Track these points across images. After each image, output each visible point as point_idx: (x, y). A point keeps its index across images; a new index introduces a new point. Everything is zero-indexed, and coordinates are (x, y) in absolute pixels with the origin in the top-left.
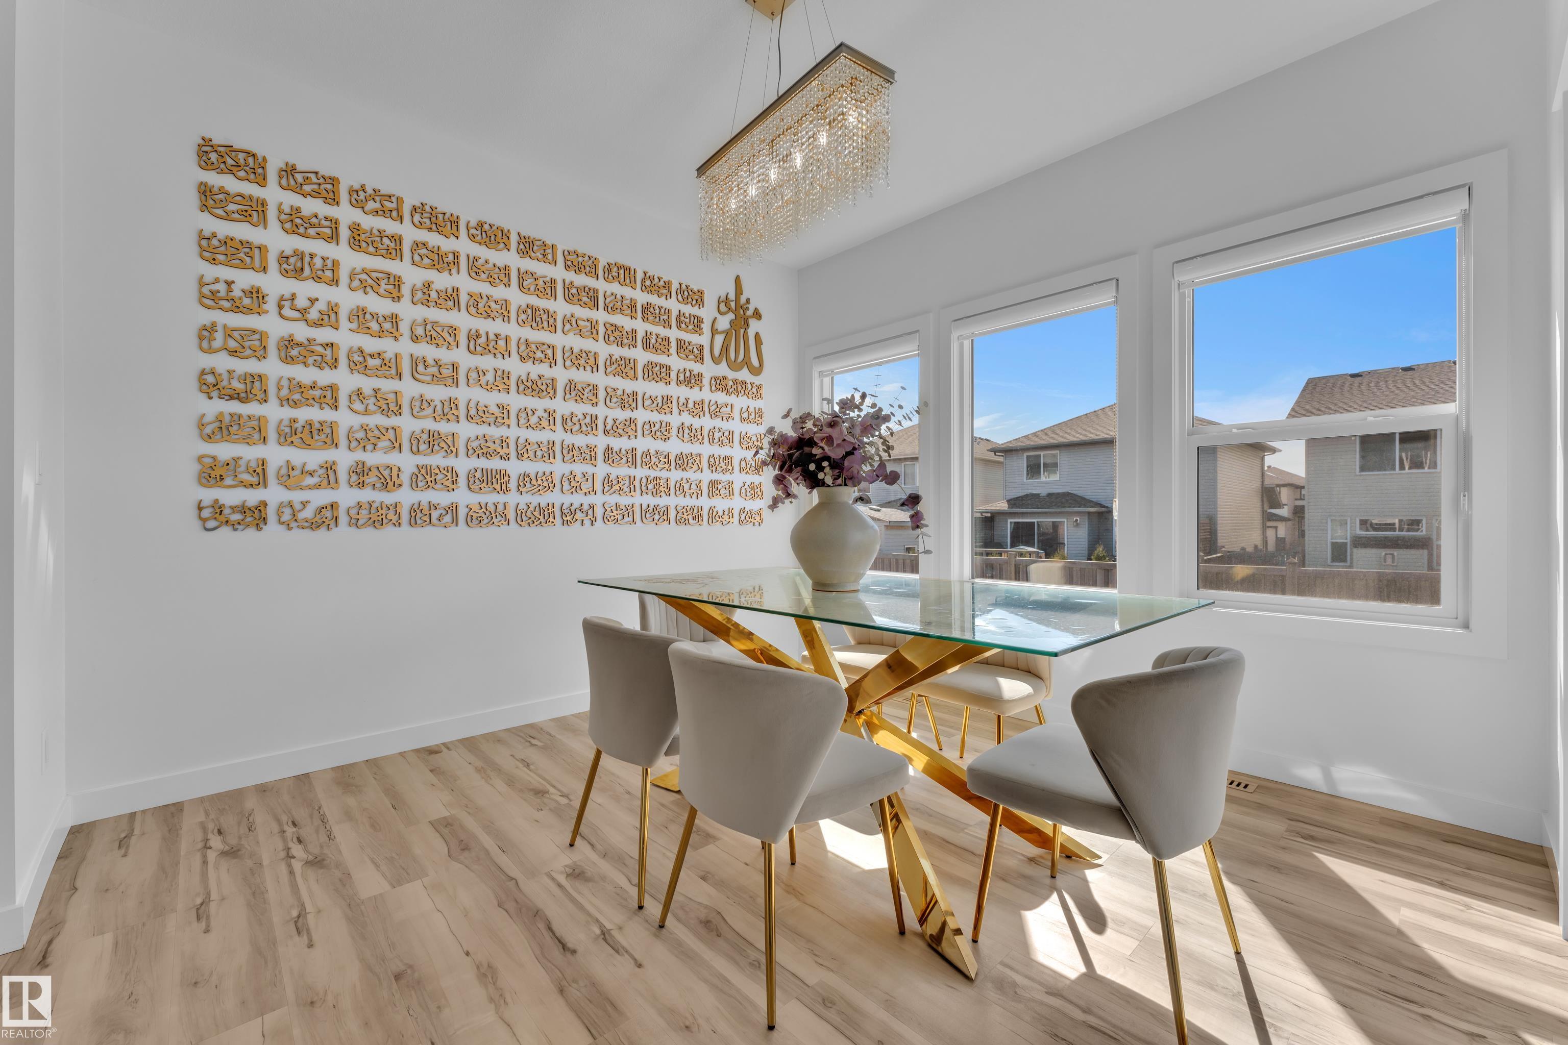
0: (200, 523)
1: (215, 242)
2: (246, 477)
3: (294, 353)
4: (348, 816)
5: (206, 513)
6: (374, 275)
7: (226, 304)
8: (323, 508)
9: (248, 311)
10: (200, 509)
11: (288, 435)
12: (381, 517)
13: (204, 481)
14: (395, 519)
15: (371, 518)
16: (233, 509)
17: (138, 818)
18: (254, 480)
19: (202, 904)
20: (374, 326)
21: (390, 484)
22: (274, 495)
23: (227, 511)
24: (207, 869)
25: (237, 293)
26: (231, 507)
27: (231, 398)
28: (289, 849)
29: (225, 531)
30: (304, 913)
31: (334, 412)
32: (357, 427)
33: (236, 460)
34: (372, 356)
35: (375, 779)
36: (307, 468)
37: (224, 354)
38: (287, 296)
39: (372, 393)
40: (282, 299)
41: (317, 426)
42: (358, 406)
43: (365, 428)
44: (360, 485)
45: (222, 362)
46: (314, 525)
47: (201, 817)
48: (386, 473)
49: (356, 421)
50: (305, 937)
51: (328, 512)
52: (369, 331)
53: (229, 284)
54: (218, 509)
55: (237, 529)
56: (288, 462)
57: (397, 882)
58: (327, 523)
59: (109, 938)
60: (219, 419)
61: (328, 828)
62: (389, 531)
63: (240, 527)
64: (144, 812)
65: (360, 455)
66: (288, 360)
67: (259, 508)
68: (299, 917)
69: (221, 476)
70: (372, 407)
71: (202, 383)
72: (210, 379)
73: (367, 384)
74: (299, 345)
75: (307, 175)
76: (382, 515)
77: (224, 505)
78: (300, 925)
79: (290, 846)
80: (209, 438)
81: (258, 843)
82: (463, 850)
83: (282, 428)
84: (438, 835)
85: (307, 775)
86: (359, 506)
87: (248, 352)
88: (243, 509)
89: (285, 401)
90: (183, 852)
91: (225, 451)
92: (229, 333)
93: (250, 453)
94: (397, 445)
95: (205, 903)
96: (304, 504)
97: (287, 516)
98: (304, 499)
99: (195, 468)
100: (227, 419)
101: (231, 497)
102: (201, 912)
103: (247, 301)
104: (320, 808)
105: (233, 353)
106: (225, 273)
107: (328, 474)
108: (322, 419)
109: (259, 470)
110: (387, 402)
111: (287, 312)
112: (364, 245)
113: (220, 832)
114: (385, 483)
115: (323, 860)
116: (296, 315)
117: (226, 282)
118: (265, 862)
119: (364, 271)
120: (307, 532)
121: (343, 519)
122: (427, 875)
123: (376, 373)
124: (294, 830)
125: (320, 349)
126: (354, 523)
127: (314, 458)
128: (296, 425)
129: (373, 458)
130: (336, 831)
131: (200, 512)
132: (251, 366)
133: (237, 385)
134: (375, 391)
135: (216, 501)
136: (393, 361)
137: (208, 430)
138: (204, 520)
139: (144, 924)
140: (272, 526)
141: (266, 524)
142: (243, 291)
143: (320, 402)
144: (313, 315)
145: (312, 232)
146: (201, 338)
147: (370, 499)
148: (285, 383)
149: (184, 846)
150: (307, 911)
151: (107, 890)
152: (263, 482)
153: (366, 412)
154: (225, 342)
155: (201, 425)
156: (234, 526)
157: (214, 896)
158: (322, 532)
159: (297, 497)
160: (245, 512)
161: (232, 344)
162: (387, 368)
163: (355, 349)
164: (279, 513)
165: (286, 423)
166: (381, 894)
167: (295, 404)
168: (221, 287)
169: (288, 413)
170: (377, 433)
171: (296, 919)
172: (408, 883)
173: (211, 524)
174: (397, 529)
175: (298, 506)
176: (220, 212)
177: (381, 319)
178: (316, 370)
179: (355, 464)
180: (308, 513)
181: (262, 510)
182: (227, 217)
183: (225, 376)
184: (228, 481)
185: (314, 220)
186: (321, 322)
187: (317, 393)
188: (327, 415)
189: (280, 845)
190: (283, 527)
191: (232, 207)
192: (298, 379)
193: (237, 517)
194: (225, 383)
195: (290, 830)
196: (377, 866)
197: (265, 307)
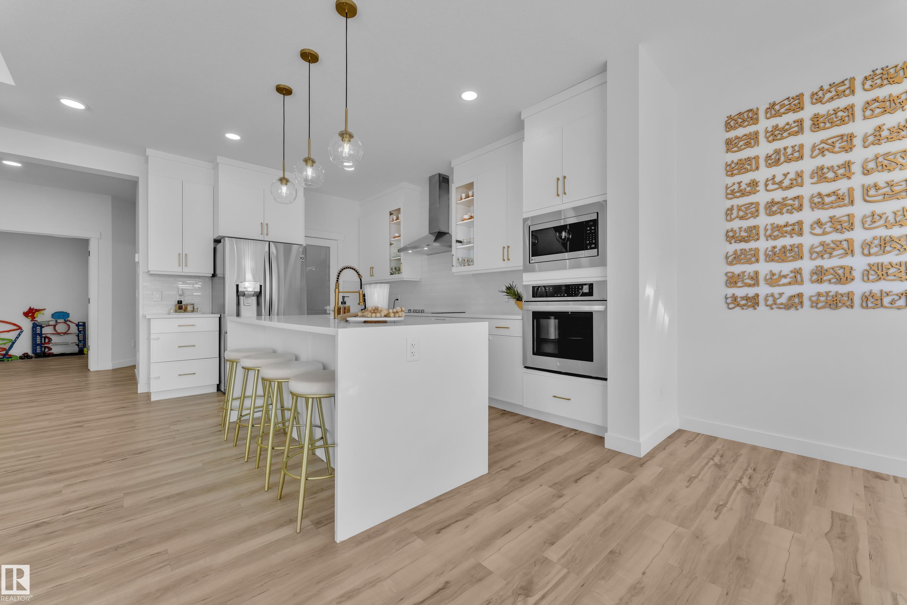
0: (726, 305)
1: (733, 165)
2: (748, 281)
3: (774, 209)
4: (785, 481)
5: (729, 301)
6: (830, 141)
7: (738, 194)
8: (792, 297)
9: (750, 193)
10: (726, 298)
11: (771, 256)
12: (835, 302)
13: (728, 285)
14: (849, 303)
15: (827, 302)
16: (742, 298)
17: (700, 436)
18: (752, 282)
19: (693, 477)
20: (831, 175)
21: (844, 279)
22: (763, 290)
23: (739, 299)
24: (705, 467)
25: (743, 186)
26: (741, 297)
27: (741, 241)
28: (742, 478)
29: (738, 309)
30: (725, 505)
31: (800, 238)
32: (816, 244)
33: (744, 272)
34: (828, 195)
35: (819, 472)
36: (782, 274)
37: (737, 219)
38: (770, 177)
39: (829, 219)
40: (767, 180)
41: (789, 248)
42: (818, 231)
43: (822, 244)
44: (819, 281)
45: (736, 224)
46: (788, 306)
47: (720, 447)
48: (840, 272)
49: (816, 240)
50: (716, 514)
51: (795, 299)
52: (826, 180)
53: (739, 183)
54: (735, 298)
55: (744, 308)
56: (771, 271)
57: (780, 524)
58: (795, 305)
59: (661, 469)
60: (735, 252)
61: (769, 480)
62: (844, 311)
63: (745, 308)
64: (703, 435)
65: (819, 262)
66: (771, 214)
67: (754, 297)
68: (721, 505)
69: (735, 281)
70: (828, 229)
71: (727, 236)
72: (731, 234)
73: (824, 215)
74: (778, 203)
75: (781, 103)
76: (836, 300)
77: (737, 296)
78: (719, 509)
79: (744, 477)
80: (731, 264)
81: (732, 468)
82: (840, 538)
83: (767, 253)
84: (831, 520)
85: (781, 452)
86: (819, 294)
87: (749, 215)
88: (746, 298)
89: (768, 237)
90: (703, 456)
91: (737, 269)
92: (739, 208)
93: (750, 269)
94: (850, 251)
95: (695, 478)
96: (781, 294)
97: (770, 302)
98: (781, 292)
99: (725, 278)
100: (739, 252)
101: (741, 292)
102: (691, 480)
103: (748, 189)
104: (773, 469)
105: (741, 218)
106: (737, 179)
107: (795, 276)
108: (792, 243)
109: (754, 277)
110: (841, 223)
111: (771, 187)
112: (822, 125)
113: (722, 456)
114: (839, 279)
115: (753, 492)
116: (776, 186)
117: (738, 183)
118: (728, 477)
119: (822, 142)
120: (783, 311)
121: (807, 303)
122: (800, 533)
123: (832, 205)
124: (752, 472)
125: (790, 202)
126: (815, 305)
127: (786, 268)
128: (776, 250)
129: (827, 263)
130: (772, 484)
131: (726, 300)
132: (751, 222)
133: (743, 234)
134: (831, 218)
135: (734, 294)
136: (846, 194)
137: (730, 259)
138: (728, 304)
139: (672, 472)
140: (762, 307)
141: (758, 306)
142: (746, 184)
143: (791, 233)
144: (787, 183)
145: (785, 134)
146: (727, 215)
147: (828, 290)
148: (769, 227)
149: (705, 454)
150: (726, 506)
151: (672, 455)
152: (756, 284)
153: (824, 233)
154: (738, 213)
155: (727, 258)
156: (742, 307)
157: (700, 477)
158: (792, 311)
159: (776, 290)
160: (747, 300)
161: (741, 214)
162: (840, 200)
163: (815, 194)
164: (766, 300)
165: (769, 249)
166: (765, 523)
167: (776, 238)
168: (736, 187)
169: (771, 243)
170: (832, 245)
171: (719, 505)
172: (786, 528)
173: (731, 306)
174: (850, 310)
175: (777, 296)
176: (735, 149)
177: (836, 168)
178: (789, 215)
179: (815, 268)
180: (783, 300)
181: (756, 299)
182: (740, 150)
183: (738, 231)
184: (739, 284)
185: (787, 127)
186: (791, 186)
187: (789, 229)
188: (796, 240)
189: (740, 474)
190: (768, 308)
191: (741, 143)
192: (776, 223)
193: (743, 302)
194: (737, 235)
195: (750, 471)
196: (777, 510)
197: (758, 189)
